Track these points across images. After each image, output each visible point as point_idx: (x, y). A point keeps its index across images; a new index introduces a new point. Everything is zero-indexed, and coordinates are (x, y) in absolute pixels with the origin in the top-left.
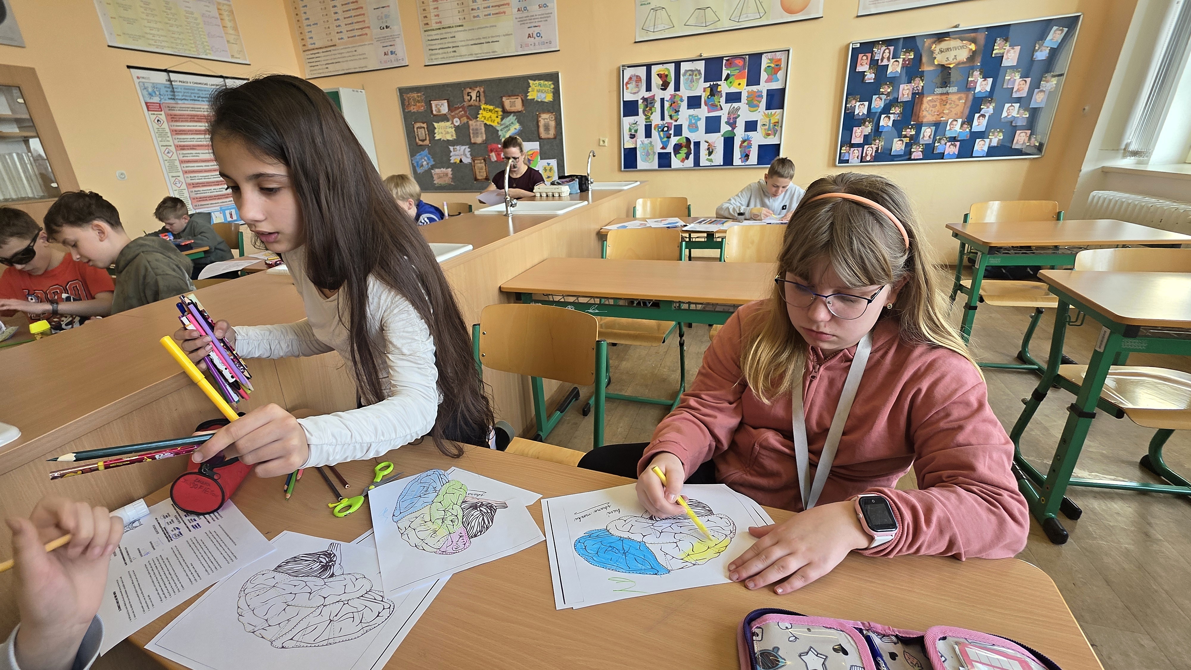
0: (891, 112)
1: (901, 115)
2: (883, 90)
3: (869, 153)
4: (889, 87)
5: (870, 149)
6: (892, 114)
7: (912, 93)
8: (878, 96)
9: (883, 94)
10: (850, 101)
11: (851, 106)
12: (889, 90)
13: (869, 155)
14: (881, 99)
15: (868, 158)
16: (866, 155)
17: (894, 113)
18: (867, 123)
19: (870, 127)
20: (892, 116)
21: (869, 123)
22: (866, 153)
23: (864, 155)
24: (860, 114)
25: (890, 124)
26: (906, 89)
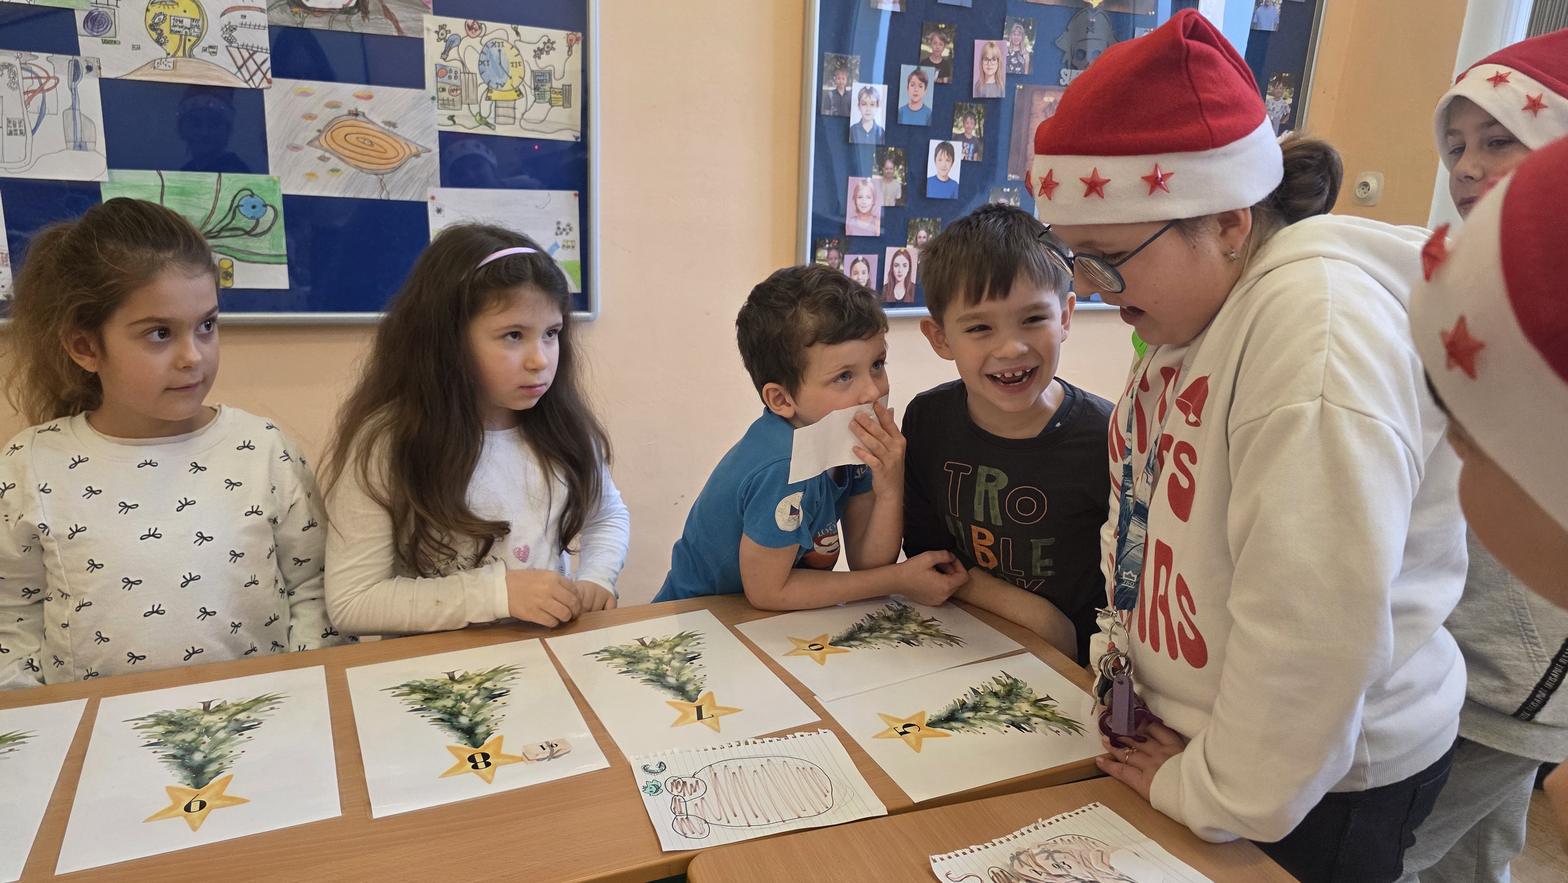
0: (955, 131)
1: (981, 148)
2: (930, 50)
3: (902, 272)
4: (947, 43)
5: (901, 259)
6: (958, 138)
7: (1009, 76)
8: (914, 68)
9: (928, 63)
10: (833, 73)
11: (836, 92)
12: (946, 53)
13: (902, 280)
14: (924, 81)
15: (899, 293)
16: (894, 280)
17: (961, 138)
18: (889, 164)
19: (899, 179)
20: (957, 146)
21: (896, 163)
22: (892, 273)
23: (886, 281)
24: (868, 127)
25: (955, 174)
26: (990, 56)
